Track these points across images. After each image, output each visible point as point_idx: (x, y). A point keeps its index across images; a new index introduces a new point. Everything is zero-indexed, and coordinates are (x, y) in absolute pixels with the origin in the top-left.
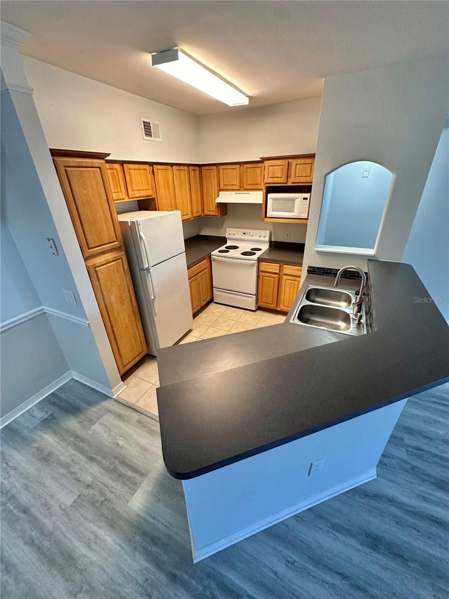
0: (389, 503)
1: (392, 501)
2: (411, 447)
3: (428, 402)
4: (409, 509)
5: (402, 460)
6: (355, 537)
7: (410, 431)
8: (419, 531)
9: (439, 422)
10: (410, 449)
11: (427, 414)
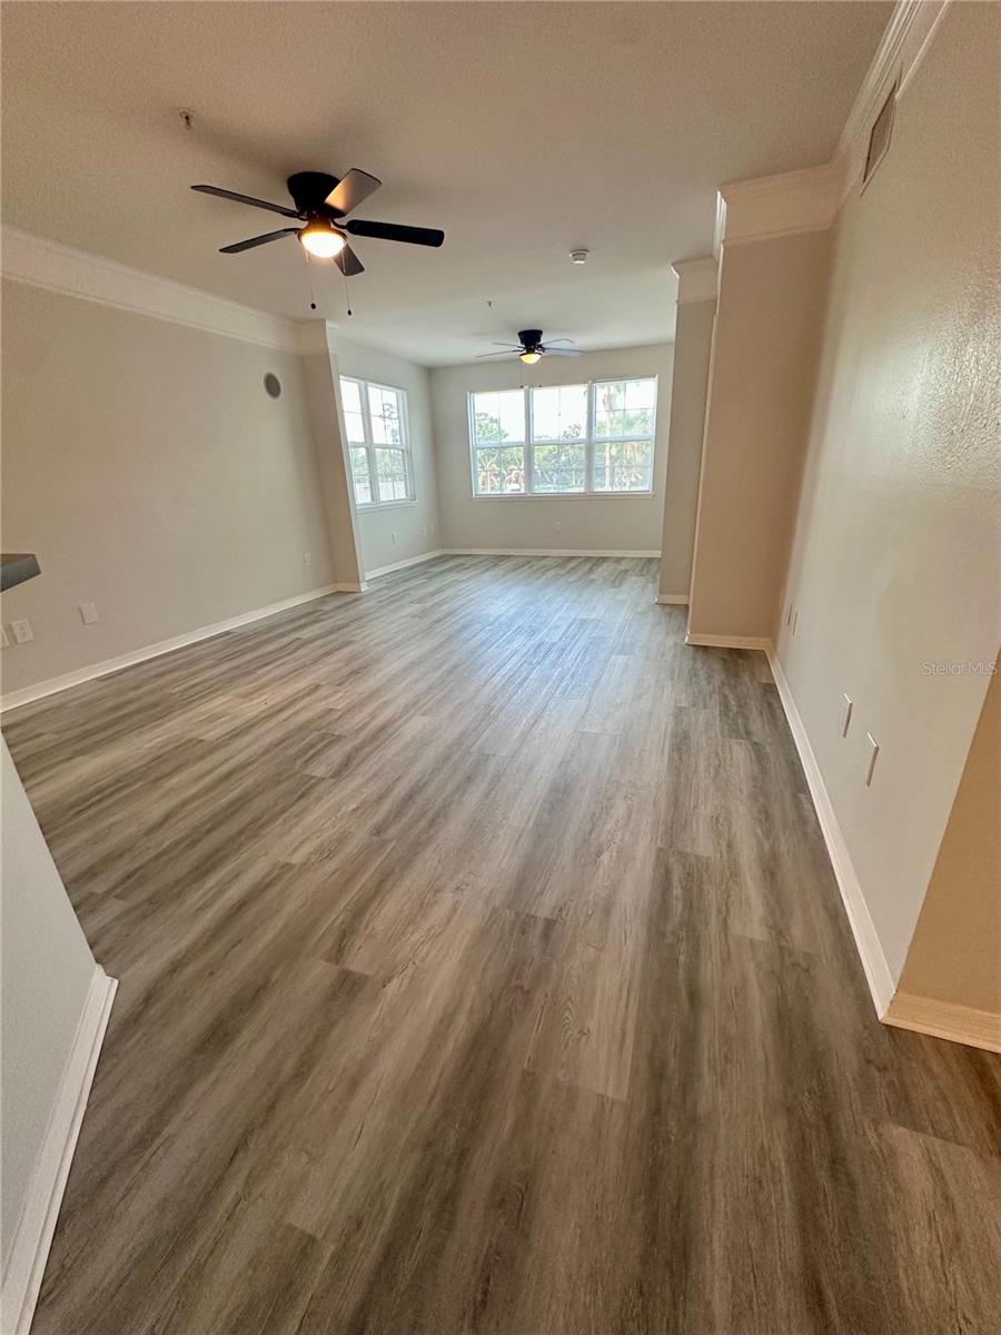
0: (175, 975)
1: (175, 967)
2: (115, 887)
3: (70, 820)
4: (204, 941)
5: (127, 913)
6: (190, 1084)
7: (90, 874)
8: (240, 941)
9: (114, 824)
10: (119, 891)
11: (85, 835)
